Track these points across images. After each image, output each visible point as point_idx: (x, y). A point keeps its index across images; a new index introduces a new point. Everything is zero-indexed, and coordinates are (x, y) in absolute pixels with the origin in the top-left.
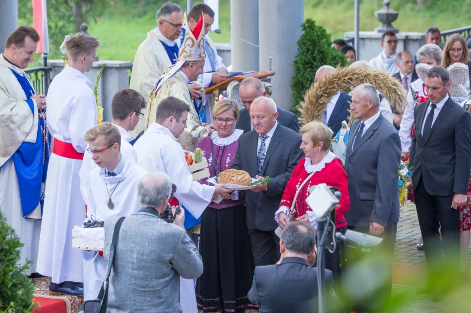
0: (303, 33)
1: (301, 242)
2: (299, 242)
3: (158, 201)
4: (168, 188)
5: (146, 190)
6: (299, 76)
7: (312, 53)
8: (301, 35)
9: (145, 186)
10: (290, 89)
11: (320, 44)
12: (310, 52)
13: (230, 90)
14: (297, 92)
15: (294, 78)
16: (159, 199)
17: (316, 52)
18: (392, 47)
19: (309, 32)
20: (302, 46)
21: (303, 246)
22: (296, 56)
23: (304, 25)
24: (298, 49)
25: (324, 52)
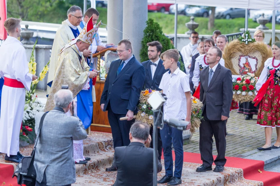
0: (147, 26)
1: (141, 133)
2: (140, 133)
3: (65, 105)
4: (71, 98)
5: (58, 99)
6: (144, 49)
7: (152, 37)
8: (146, 27)
9: (58, 97)
10: (139, 57)
11: (156, 32)
12: (150, 36)
13: (106, 55)
14: (143, 58)
15: (141, 50)
16: (65, 104)
17: (154, 36)
18: (195, 40)
19: (150, 25)
20: (146, 33)
21: (142, 135)
22: (143, 39)
23: (147, 22)
24: (144, 35)
25: (158, 36)
